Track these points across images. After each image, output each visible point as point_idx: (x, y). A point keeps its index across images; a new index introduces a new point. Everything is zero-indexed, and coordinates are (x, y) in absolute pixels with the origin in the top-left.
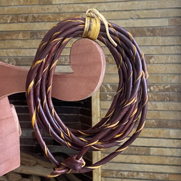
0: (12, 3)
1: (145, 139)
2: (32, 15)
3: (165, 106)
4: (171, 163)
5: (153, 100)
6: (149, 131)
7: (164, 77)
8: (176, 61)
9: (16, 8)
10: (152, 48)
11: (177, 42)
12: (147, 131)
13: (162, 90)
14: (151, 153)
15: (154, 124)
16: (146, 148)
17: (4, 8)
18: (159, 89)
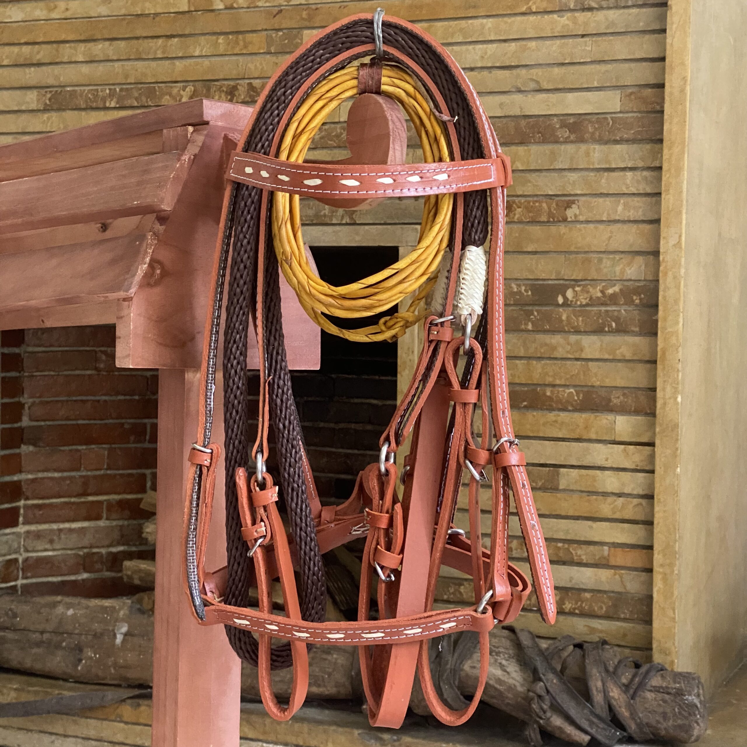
0: (195, 48)
1: (547, 442)
2: (248, 81)
3: (604, 345)
4: (617, 516)
5: (572, 330)
6: (559, 419)
7: (604, 261)
8: (639, 215)
9: (206, 62)
10: (573, 176)
11: (642, 159)
12: (554, 419)
13: (598, 298)
14: (563, 484)
15: (574, 398)
16: (548, 469)
17: (174, 64)
18: (588, 296)
